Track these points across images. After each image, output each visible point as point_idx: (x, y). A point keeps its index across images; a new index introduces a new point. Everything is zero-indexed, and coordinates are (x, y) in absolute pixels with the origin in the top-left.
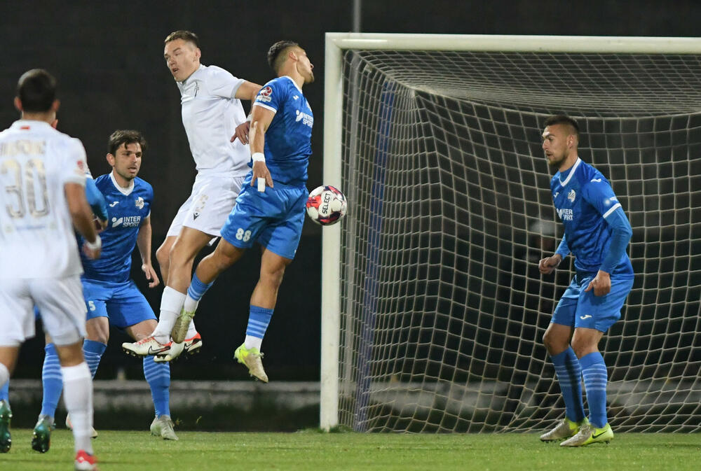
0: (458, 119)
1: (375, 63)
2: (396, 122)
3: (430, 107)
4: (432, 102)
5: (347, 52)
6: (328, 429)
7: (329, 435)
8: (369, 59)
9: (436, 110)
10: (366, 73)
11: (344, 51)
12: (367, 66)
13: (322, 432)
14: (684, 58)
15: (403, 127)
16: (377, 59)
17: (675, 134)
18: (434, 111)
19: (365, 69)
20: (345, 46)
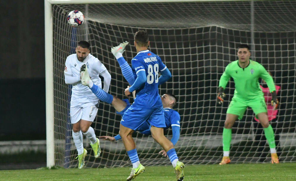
0: (105, 31)
1: (66, 10)
2: (77, 34)
3: (93, 27)
4: (94, 25)
5: (54, 6)
6: (50, 167)
7: (51, 170)
8: (64, 8)
9: (96, 28)
10: (63, 14)
11: (53, 5)
12: (63, 11)
13: (48, 169)
14: (197, 4)
15: (80, 36)
16: (67, 8)
17: (198, 35)
18: (95, 28)
19: (62, 12)
20: (53, 3)
